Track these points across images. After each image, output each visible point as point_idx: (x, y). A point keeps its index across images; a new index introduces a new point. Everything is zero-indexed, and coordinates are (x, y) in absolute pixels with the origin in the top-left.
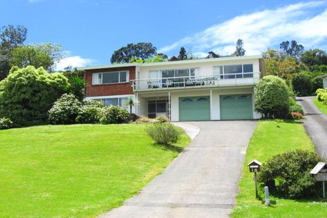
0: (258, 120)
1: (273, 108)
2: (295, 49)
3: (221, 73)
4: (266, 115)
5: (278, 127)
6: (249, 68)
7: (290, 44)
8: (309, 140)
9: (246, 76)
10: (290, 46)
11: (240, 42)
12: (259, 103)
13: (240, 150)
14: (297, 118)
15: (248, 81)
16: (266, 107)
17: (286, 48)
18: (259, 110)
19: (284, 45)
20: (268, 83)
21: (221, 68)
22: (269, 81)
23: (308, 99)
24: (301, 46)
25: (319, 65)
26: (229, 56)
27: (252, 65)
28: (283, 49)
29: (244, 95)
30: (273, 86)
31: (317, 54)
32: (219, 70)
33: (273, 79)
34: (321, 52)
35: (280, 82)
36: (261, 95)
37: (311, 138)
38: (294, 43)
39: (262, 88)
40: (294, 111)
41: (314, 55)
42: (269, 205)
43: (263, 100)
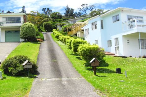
0: (21, 42)
1: (28, 37)
2: (48, 11)
3: (6, 20)
4: (25, 40)
5: (28, 45)
6: (19, 19)
7: (47, 9)
8: (38, 51)
9: (17, 22)
10: (46, 10)
11: (24, 7)
12: (22, 34)
13: (5, 56)
14: (39, 41)
15: (18, 25)
16: (25, 36)
17: (44, 11)
18: (22, 38)
19: (44, 9)
20: (26, 26)
21: (6, 18)
22: (27, 25)
23: (49, 34)
24: (51, 10)
25: (58, 19)
26: (18, 13)
27: (20, 18)
28: (43, 11)
29: (16, 31)
30: (28, 27)
31: (57, 14)
32: (5, 19)
33: (28, 24)
34: (59, 13)
35: (32, 26)
36: (23, 31)
37: (40, 50)
38: (48, 9)
39: (23, 28)
40: (38, 39)
41: (56, 14)
42: (2, 79)
43: (24, 33)
